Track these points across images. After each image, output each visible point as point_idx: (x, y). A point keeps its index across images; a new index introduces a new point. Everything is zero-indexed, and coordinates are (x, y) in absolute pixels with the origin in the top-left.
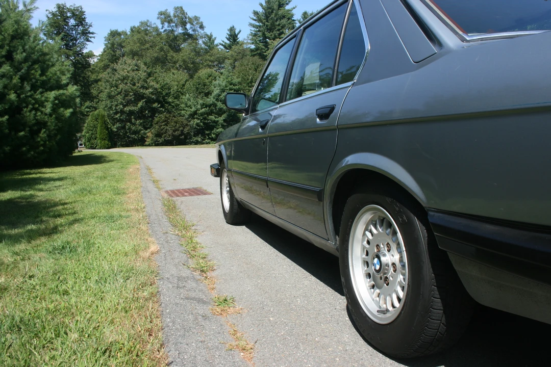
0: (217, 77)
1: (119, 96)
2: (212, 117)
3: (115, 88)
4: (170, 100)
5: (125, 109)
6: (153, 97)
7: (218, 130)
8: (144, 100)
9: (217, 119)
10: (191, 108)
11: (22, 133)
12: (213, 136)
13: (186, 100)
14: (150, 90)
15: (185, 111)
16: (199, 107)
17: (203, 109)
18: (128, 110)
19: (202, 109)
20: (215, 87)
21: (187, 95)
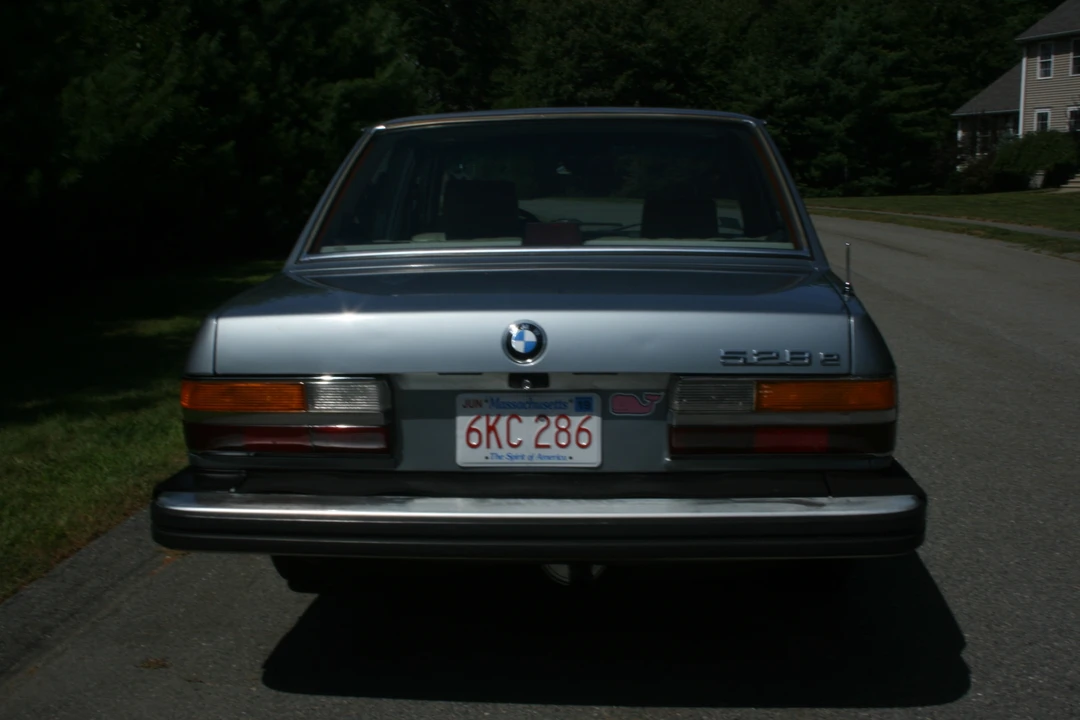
0: (840, 9)
1: (566, 59)
2: (816, 122)
3: (558, 39)
4: (704, 71)
5: (579, 94)
6: (657, 61)
7: (829, 158)
8: (630, 72)
9: (827, 128)
10: (758, 94)
11: (267, 178)
12: (815, 173)
13: (747, 73)
14: (650, 44)
15: (740, 103)
16: (780, 91)
17: (791, 100)
18: (586, 96)
19: (788, 97)
20: (830, 37)
21: (751, 59)
